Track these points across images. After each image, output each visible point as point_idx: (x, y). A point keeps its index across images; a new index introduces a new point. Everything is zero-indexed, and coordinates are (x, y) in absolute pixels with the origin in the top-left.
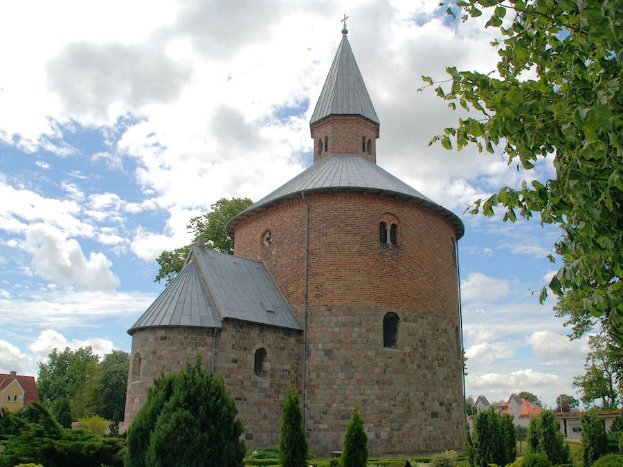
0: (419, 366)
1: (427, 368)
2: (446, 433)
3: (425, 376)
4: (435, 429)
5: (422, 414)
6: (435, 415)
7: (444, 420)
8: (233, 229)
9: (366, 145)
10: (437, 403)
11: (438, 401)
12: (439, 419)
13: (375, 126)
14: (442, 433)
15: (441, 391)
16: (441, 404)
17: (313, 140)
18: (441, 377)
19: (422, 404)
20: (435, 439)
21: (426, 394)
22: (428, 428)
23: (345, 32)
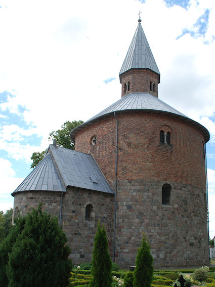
0: (182, 216)
1: (188, 217)
2: (198, 255)
3: (186, 222)
4: (192, 253)
5: (184, 244)
6: (191, 244)
7: (197, 248)
8: (74, 136)
9: (152, 87)
10: (193, 238)
11: (193, 236)
12: (194, 247)
13: (158, 76)
14: (196, 255)
15: (196, 231)
16: (195, 238)
17: (121, 84)
18: (196, 222)
19: (184, 238)
20: (192, 258)
21: (187, 232)
22: (188, 252)
23: (140, 21)
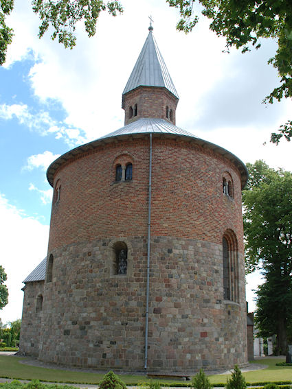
1: (65, 292)
2: (76, 350)
3: (63, 299)
4: (66, 345)
5: (57, 332)
6: (67, 332)
7: (75, 338)
10: (70, 322)
11: (71, 320)
12: (69, 337)
14: (71, 349)
15: (76, 311)
16: (74, 323)
19: (59, 323)
20: (65, 354)
21: (62, 315)
22: (61, 343)
23: (151, 29)
